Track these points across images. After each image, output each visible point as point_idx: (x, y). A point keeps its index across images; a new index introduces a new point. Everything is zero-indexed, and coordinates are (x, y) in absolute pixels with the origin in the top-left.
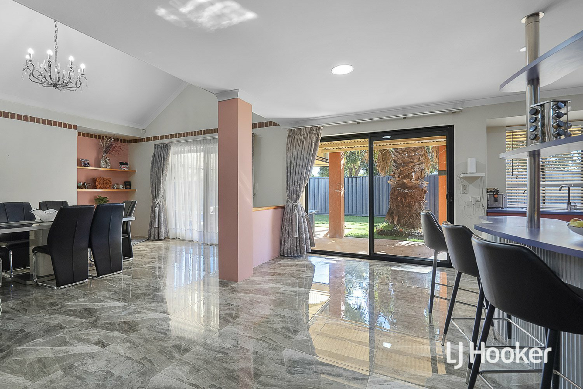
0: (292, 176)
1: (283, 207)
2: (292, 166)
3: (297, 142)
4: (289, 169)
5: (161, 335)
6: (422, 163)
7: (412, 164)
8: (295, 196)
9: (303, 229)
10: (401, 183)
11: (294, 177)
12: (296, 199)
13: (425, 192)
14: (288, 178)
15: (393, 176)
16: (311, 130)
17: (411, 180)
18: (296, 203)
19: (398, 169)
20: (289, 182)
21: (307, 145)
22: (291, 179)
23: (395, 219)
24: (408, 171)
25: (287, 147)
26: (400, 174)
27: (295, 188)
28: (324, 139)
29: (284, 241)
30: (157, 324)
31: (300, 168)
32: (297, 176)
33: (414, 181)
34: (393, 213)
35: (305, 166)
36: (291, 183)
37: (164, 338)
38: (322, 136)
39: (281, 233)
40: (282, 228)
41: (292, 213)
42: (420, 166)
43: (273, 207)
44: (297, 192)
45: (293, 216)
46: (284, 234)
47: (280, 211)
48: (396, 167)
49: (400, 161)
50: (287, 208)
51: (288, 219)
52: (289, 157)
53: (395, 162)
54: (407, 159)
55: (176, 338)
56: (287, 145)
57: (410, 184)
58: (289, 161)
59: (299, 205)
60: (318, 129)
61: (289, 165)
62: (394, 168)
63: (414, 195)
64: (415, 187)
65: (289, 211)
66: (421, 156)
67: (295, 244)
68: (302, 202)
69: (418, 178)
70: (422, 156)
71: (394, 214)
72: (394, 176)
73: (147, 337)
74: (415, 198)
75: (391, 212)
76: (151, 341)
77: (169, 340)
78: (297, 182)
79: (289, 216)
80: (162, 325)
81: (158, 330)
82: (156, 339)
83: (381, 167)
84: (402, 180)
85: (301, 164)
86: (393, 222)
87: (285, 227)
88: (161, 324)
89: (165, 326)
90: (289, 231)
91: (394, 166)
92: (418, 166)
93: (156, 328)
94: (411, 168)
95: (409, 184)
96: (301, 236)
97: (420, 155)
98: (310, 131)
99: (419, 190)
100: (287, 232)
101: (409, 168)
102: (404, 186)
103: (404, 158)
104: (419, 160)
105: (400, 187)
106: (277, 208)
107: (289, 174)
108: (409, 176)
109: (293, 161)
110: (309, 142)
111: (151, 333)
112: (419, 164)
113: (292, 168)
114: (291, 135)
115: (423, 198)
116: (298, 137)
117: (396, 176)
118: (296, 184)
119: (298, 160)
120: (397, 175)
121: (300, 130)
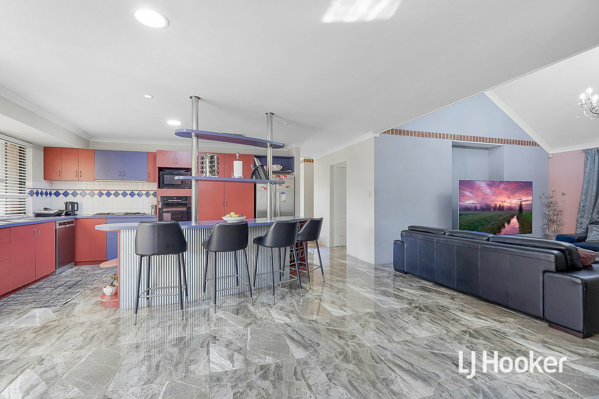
5: (382, 329)
30: (383, 340)
37: (380, 326)
55: (370, 323)
73: (393, 332)
76: (390, 327)
77: (376, 323)
80: (379, 338)
81: (383, 334)
82: (386, 327)
88: (380, 340)
89: (376, 335)
93: (384, 337)
111: (390, 334)
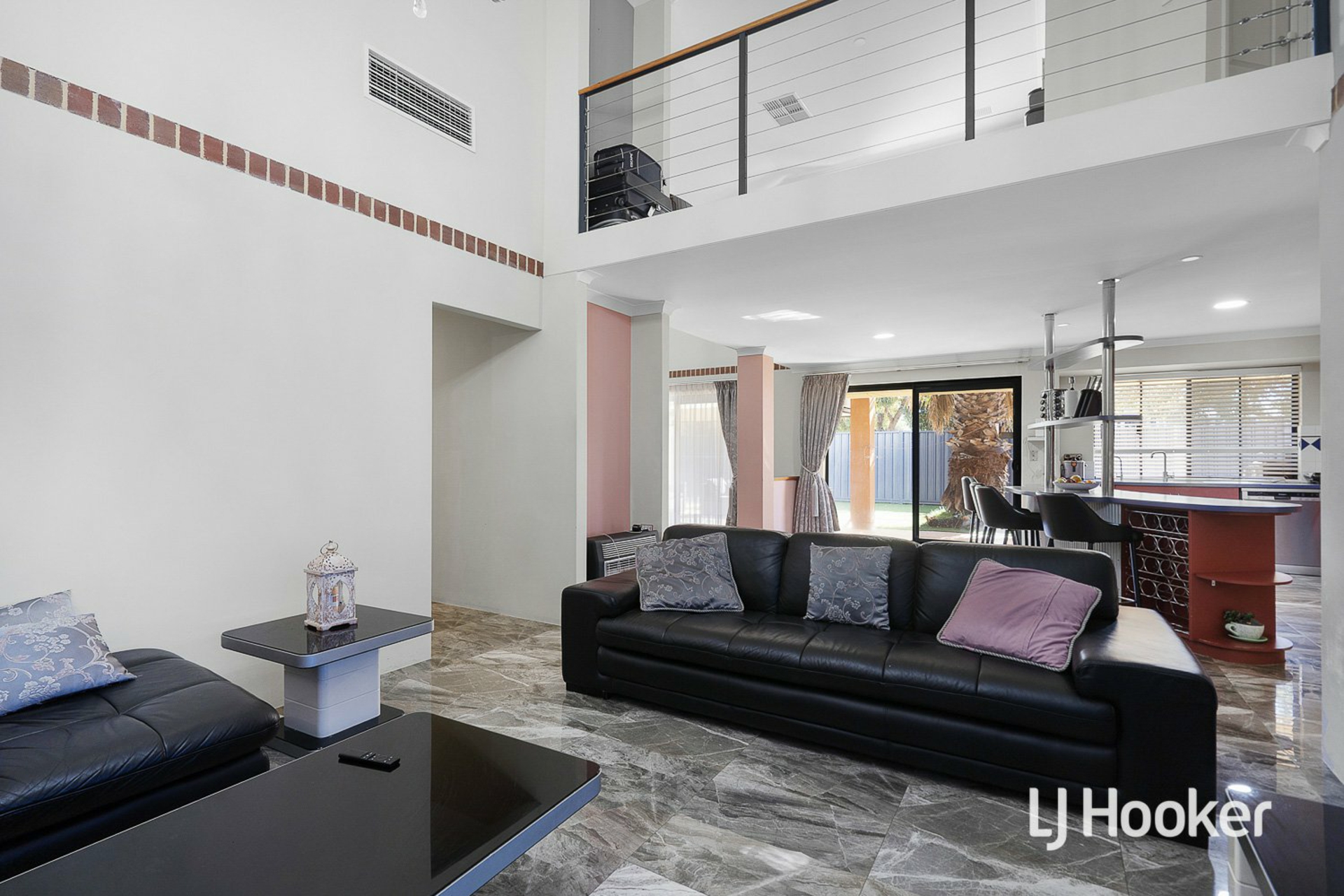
0: (809, 438)
1: (797, 479)
2: (810, 424)
3: (816, 393)
4: (805, 429)
6: (1002, 413)
7: (984, 416)
8: (813, 464)
9: (825, 507)
10: (968, 445)
11: (812, 439)
12: (816, 468)
13: (1007, 459)
14: (804, 441)
15: (953, 434)
16: (835, 378)
17: (982, 441)
18: (815, 473)
19: (962, 423)
20: (805, 446)
21: (831, 398)
22: (809, 441)
23: (957, 502)
24: (978, 426)
25: (802, 399)
26: (966, 430)
27: (814, 453)
28: (852, 389)
29: (799, 522)
31: (821, 427)
32: (816, 438)
33: (988, 442)
34: (954, 492)
35: (827, 425)
36: (808, 447)
38: (850, 385)
39: (795, 512)
40: (795, 506)
41: (810, 486)
42: (998, 419)
43: (787, 478)
44: (816, 458)
45: (812, 490)
46: (798, 513)
47: (793, 482)
48: (960, 420)
49: (965, 411)
50: (803, 479)
51: (804, 494)
52: (806, 412)
53: (958, 411)
54: (977, 407)
56: (802, 396)
57: (982, 446)
58: (805, 418)
59: (819, 475)
60: (845, 377)
61: (805, 424)
62: (956, 421)
63: (988, 464)
64: (990, 450)
65: (806, 484)
66: (1000, 403)
67: (814, 526)
68: (821, 472)
69: (995, 438)
70: (1002, 403)
71: (956, 494)
72: (955, 434)
74: (989, 469)
75: (951, 491)
78: (817, 446)
79: (805, 489)
83: (937, 419)
84: (968, 441)
85: (822, 422)
86: (953, 507)
87: (799, 504)
90: (805, 509)
91: (956, 418)
92: (995, 418)
94: (984, 422)
95: (979, 447)
96: (822, 515)
97: (998, 401)
98: (834, 380)
99: (995, 456)
100: (803, 510)
101: (980, 422)
102: (970, 450)
103: (972, 406)
104: (996, 409)
105: (965, 452)
106: (791, 479)
107: (805, 435)
108: (979, 434)
109: (811, 419)
110: (833, 393)
112: (997, 415)
113: (810, 427)
114: (808, 383)
115: (1004, 469)
116: (817, 385)
117: (959, 434)
118: (815, 449)
119: (819, 418)
120: (960, 432)
121: (821, 378)
